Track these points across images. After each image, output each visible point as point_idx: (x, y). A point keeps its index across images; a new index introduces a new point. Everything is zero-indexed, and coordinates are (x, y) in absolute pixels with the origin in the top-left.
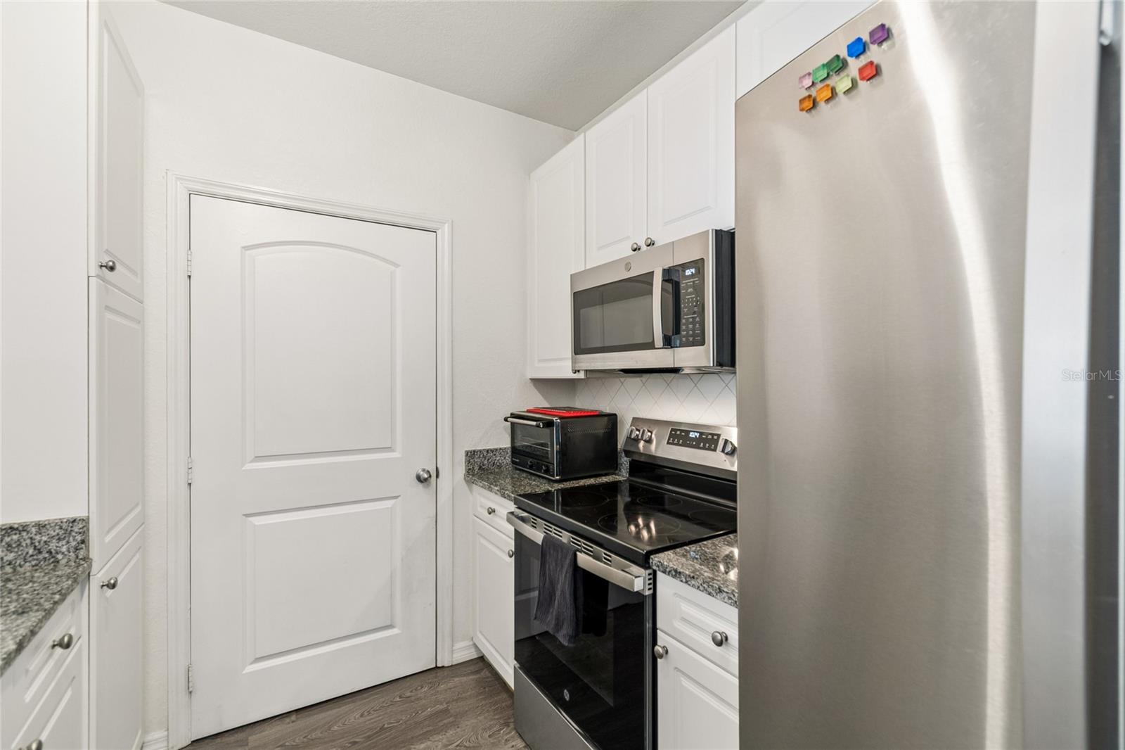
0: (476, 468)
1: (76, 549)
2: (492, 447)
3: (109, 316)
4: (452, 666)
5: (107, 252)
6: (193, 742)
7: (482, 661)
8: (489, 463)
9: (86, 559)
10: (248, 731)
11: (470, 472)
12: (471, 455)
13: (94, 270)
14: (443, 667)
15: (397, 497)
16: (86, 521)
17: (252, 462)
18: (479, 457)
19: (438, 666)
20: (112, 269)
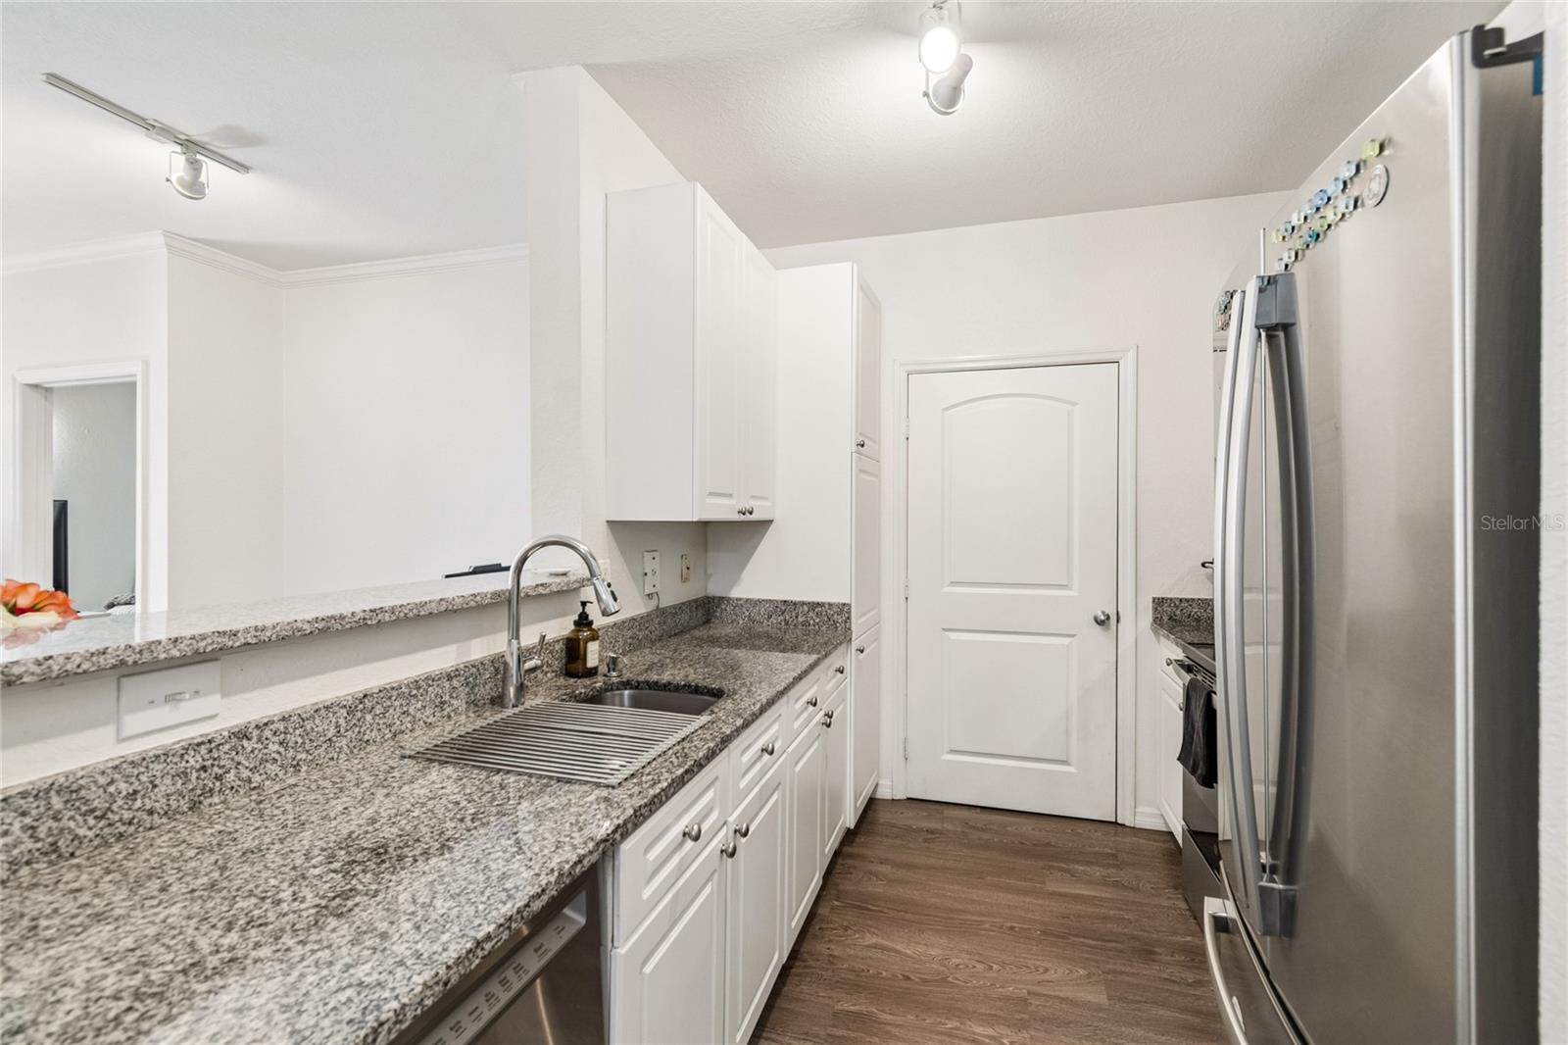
0: (1165, 618)
1: (846, 622)
2: (1187, 597)
3: (863, 476)
4: (1134, 828)
5: (861, 434)
6: (908, 799)
7: (1171, 834)
8: (1182, 614)
9: (849, 629)
10: (945, 806)
11: (1158, 621)
12: (1159, 603)
13: (854, 448)
14: (1124, 825)
15: (1073, 636)
16: (849, 605)
17: (948, 586)
18: (1170, 606)
19: (1119, 821)
20: (863, 446)
